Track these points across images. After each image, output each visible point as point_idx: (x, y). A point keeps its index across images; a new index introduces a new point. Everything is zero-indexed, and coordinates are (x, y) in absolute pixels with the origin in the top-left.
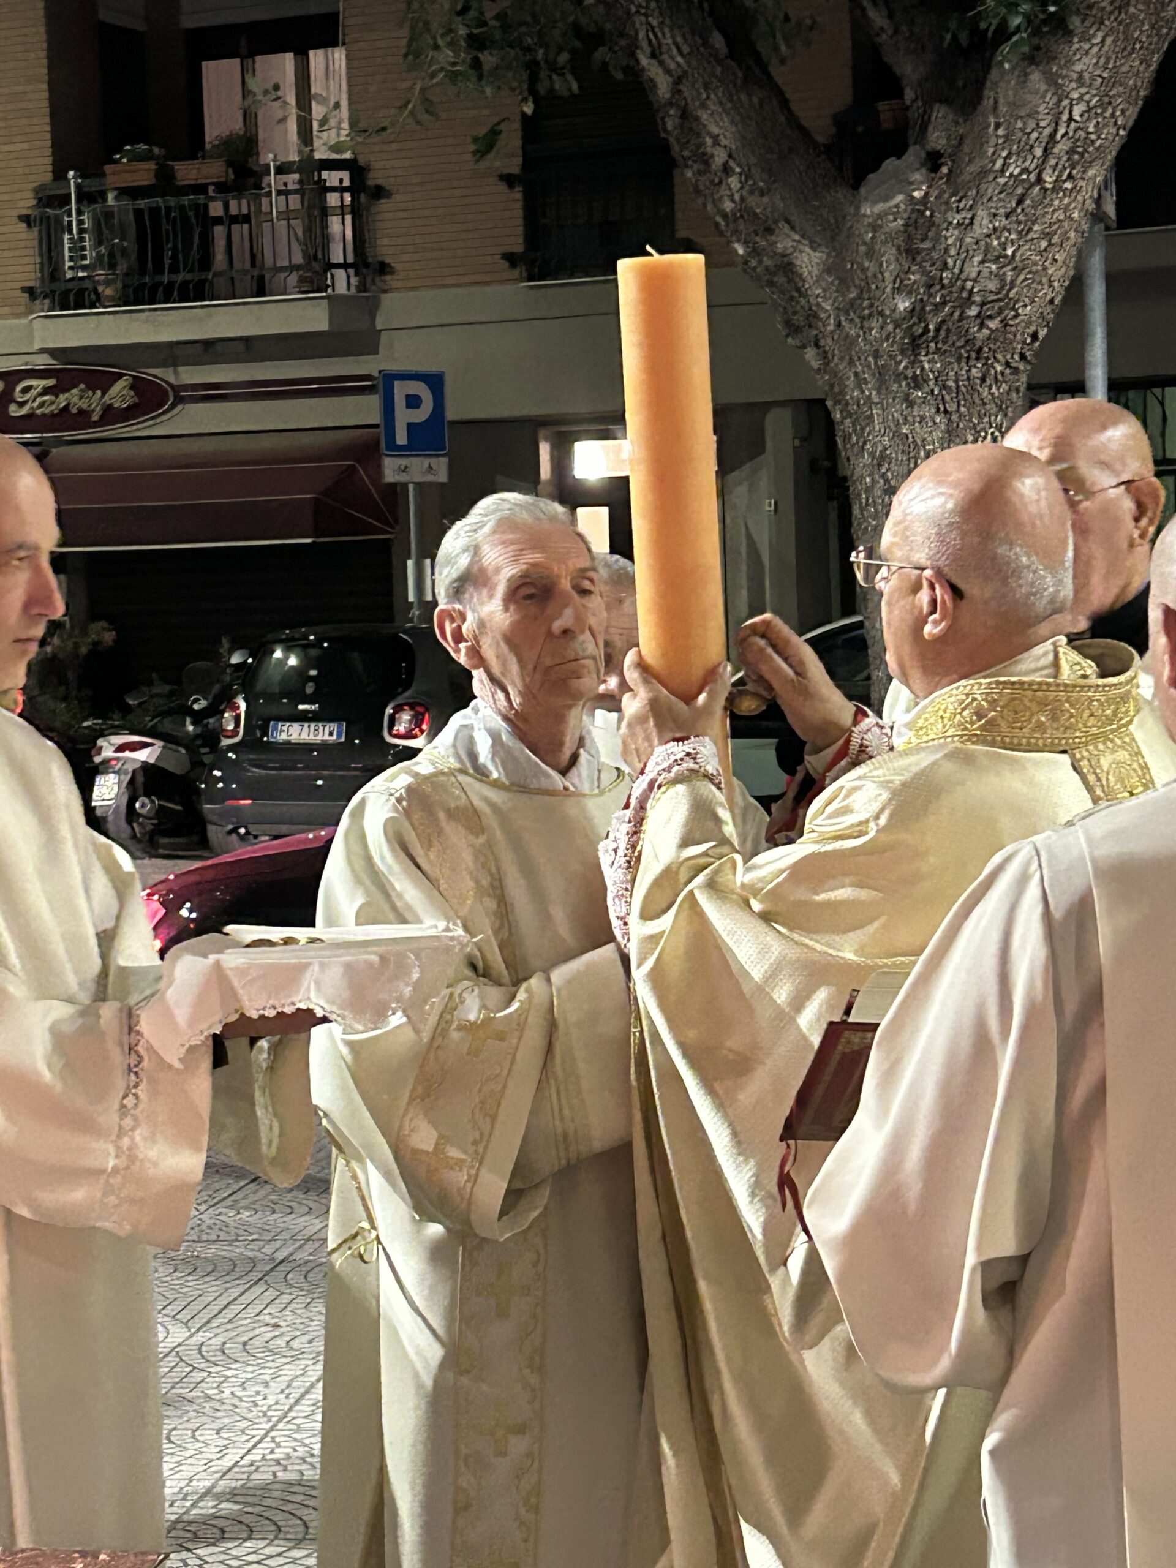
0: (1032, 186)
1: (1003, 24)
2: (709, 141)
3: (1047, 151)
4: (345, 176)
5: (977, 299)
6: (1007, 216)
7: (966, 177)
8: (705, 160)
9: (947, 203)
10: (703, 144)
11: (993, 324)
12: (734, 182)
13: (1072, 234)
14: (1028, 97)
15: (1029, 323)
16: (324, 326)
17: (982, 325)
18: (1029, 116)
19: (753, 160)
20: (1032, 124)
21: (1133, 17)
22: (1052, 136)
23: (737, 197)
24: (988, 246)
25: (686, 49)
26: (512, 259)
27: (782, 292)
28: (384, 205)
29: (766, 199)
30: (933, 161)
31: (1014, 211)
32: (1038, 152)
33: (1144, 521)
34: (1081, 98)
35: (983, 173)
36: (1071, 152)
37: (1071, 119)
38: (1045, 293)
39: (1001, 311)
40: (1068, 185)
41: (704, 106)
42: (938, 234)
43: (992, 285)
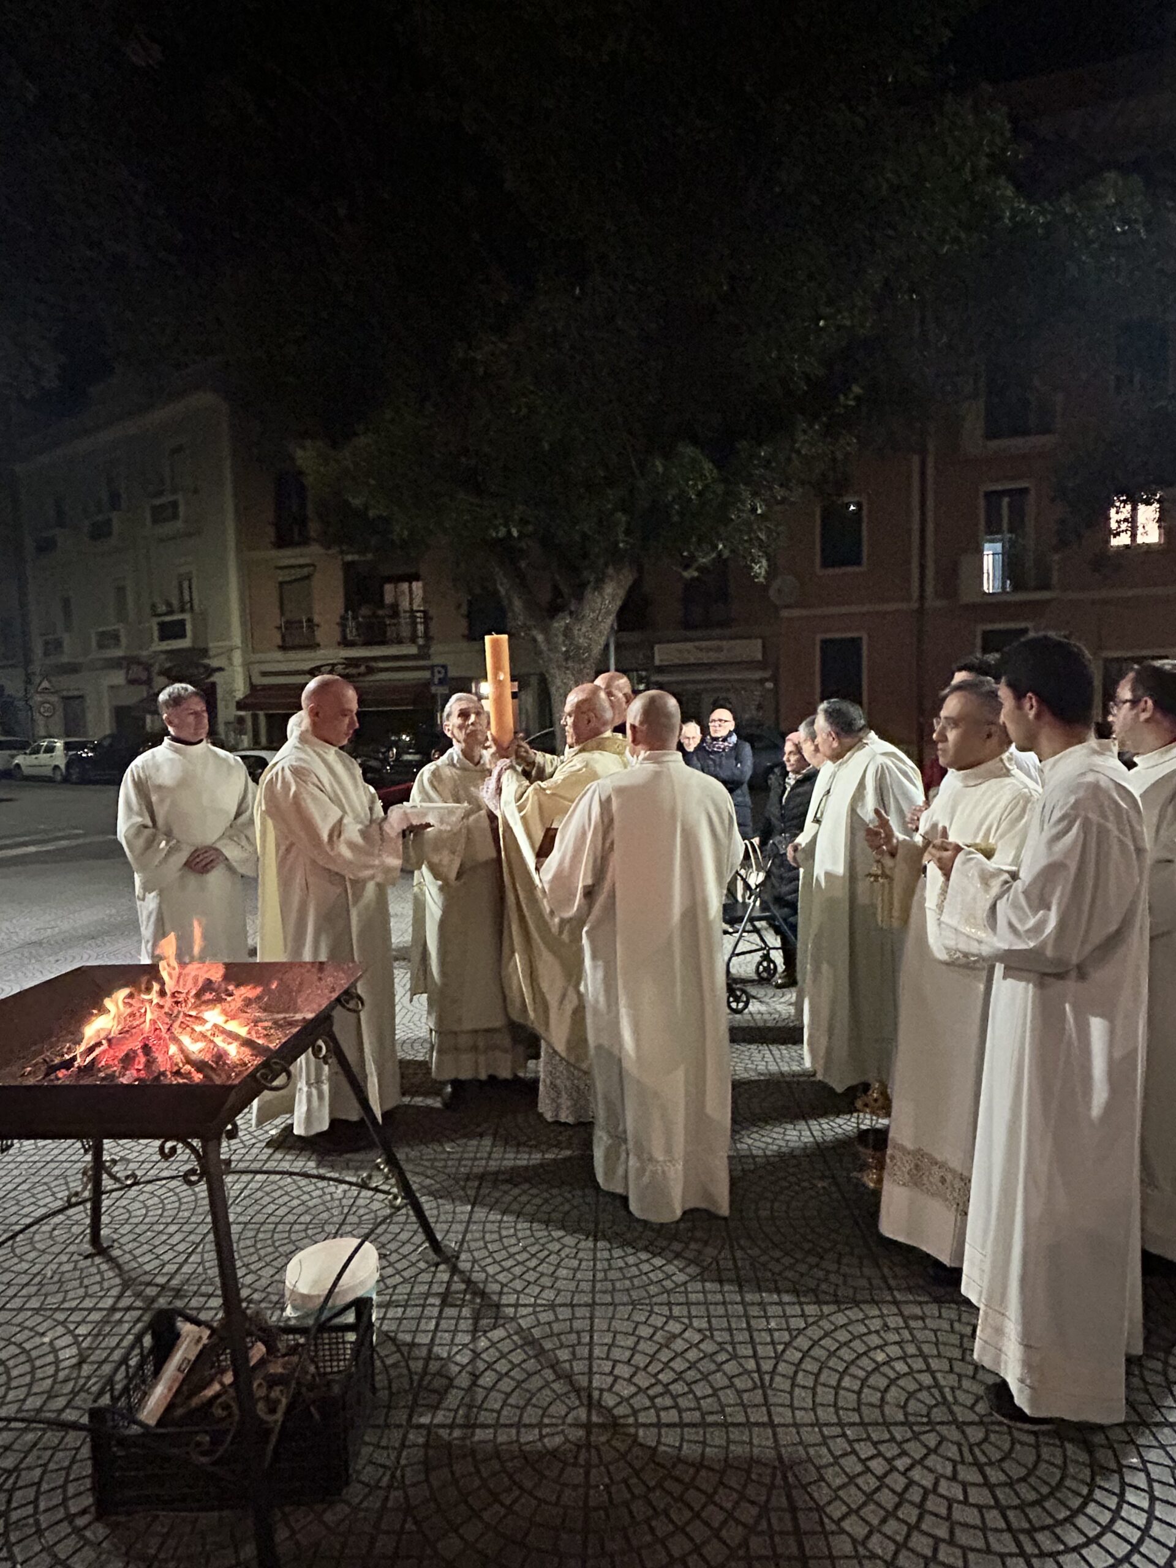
0: (596, 620)
2: (515, 607)
4: (422, 614)
5: (582, 648)
7: (579, 617)
8: (514, 612)
9: (575, 624)
11: (586, 654)
12: (521, 617)
13: (606, 633)
14: (595, 598)
15: (595, 654)
16: (416, 652)
18: (595, 602)
19: (527, 612)
20: (596, 605)
21: (621, 579)
22: (601, 608)
24: (585, 635)
25: (509, 584)
26: (465, 636)
27: (533, 645)
28: (432, 622)
29: (528, 622)
31: (591, 626)
32: (597, 612)
34: (608, 599)
35: (584, 617)
36: (606, 612)
37: (605, 604)
38: (600, 647)
39: (588, 651)
40: (605, 620)
41: (513, 598)
42: (573, 631)
43: (586, 645)
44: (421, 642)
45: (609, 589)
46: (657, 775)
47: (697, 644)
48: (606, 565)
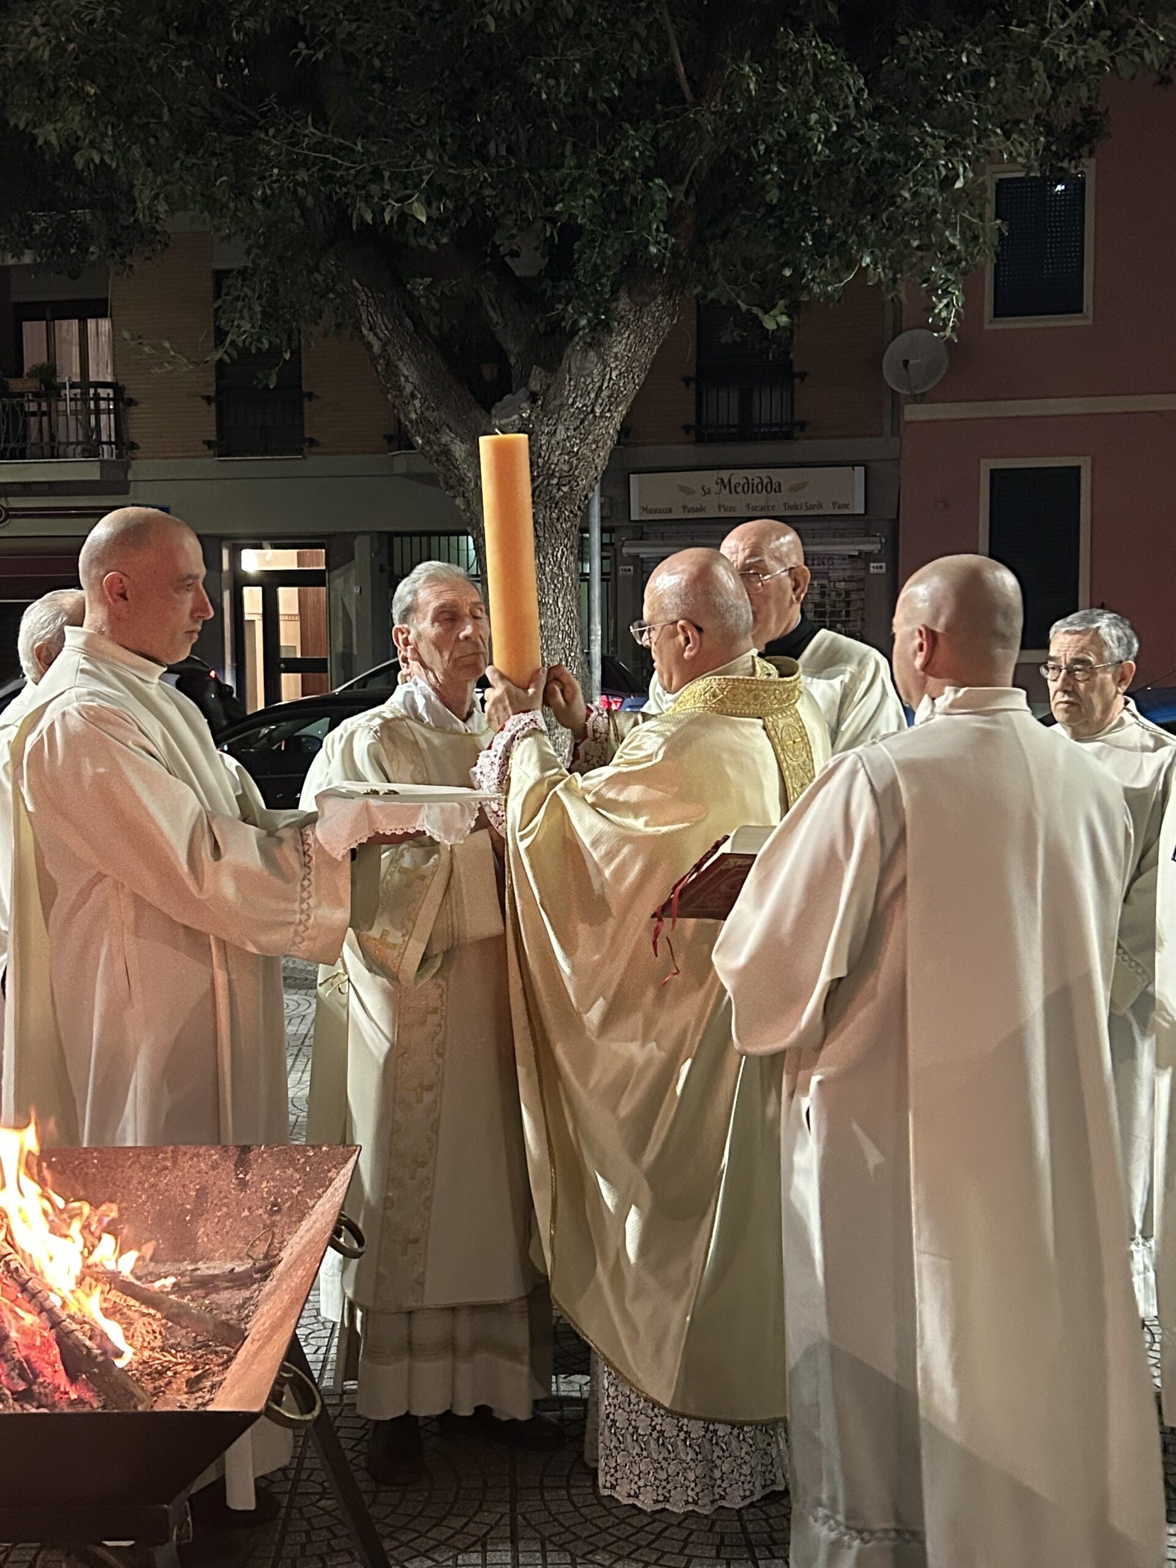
0: (589, 414)
1: (575, 322)
2: (402, 379)
3: (597, 396)
4: (110, 391)
5: (557, 474)
6: (575, 430)
7: (551, 407)
8: (401, 389)
9: (542, 421)
10: (399, 380)
11: (565, 489)
12: (417, 403)
13: (609, 442)
14: (588, 365)
15: (584, 489)
16: (97, 477)
17: (559, 489)
18: (588, 375)
19: (428, 391)
20: (589, 380)
21: (645, 325)
22: (600, 387)
23: (419, 411)
24: (564, 446)
25: (390, 327)
26: (209, 444)
27: (444, 465)
28: (133, 409)
29: (435, 413)
30: (533, 398)
31: (578, 427)
32: (593, 395)
33: (799, 591)
34: (617, 366)
35: (562, 405)
36: (609, 397)
37: (611, 378)
38: (593, 473)
39: (570, 482)
40: (608, 415)
41: (400, 359)
42: (537, 436)
43: (566, 468)
44: (106, 452)
45: (620, 345)
46: (985, 738)
47: (725, 474)
48: (614, 292)
